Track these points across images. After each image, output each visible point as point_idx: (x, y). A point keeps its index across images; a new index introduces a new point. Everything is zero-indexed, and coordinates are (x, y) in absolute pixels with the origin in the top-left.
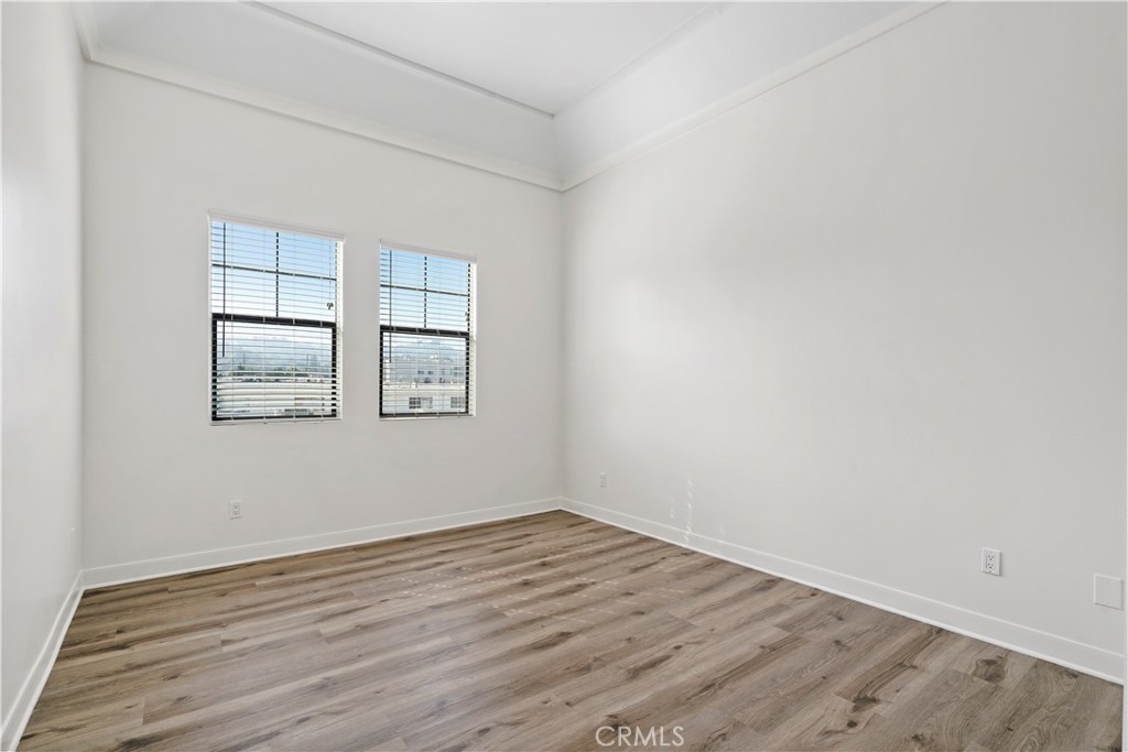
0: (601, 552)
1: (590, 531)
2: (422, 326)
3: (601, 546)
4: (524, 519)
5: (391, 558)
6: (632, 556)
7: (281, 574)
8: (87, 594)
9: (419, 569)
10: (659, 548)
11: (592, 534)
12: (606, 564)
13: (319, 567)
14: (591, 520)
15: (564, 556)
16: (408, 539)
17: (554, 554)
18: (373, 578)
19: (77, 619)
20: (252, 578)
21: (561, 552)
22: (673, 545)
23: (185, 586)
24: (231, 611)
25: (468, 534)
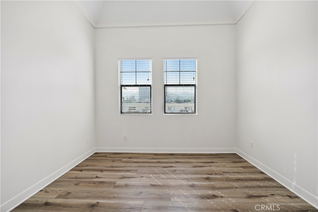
0: (238, 180)
1: (242, 167)
2: (179, 84)
3: (241, 176)
4: (217, 155)
5: (160, 160)
6: (254, 187)
7: (130, 158)
8: (96, 153)
9: (164, 167)
10: (274, 187)
11: (242, 169)
12: (236, 188)
13: (141, 158)
14: (246, 161)
15: (219, 176)
16: (172, 154)
17: (216, 174)
18: (149, 166)
19: (87, 160)
20: (122, 158)
21: (220, 174)
22: (285, 188)
23: (110, 156)
24: (109, 167)
25: (192, 157)
